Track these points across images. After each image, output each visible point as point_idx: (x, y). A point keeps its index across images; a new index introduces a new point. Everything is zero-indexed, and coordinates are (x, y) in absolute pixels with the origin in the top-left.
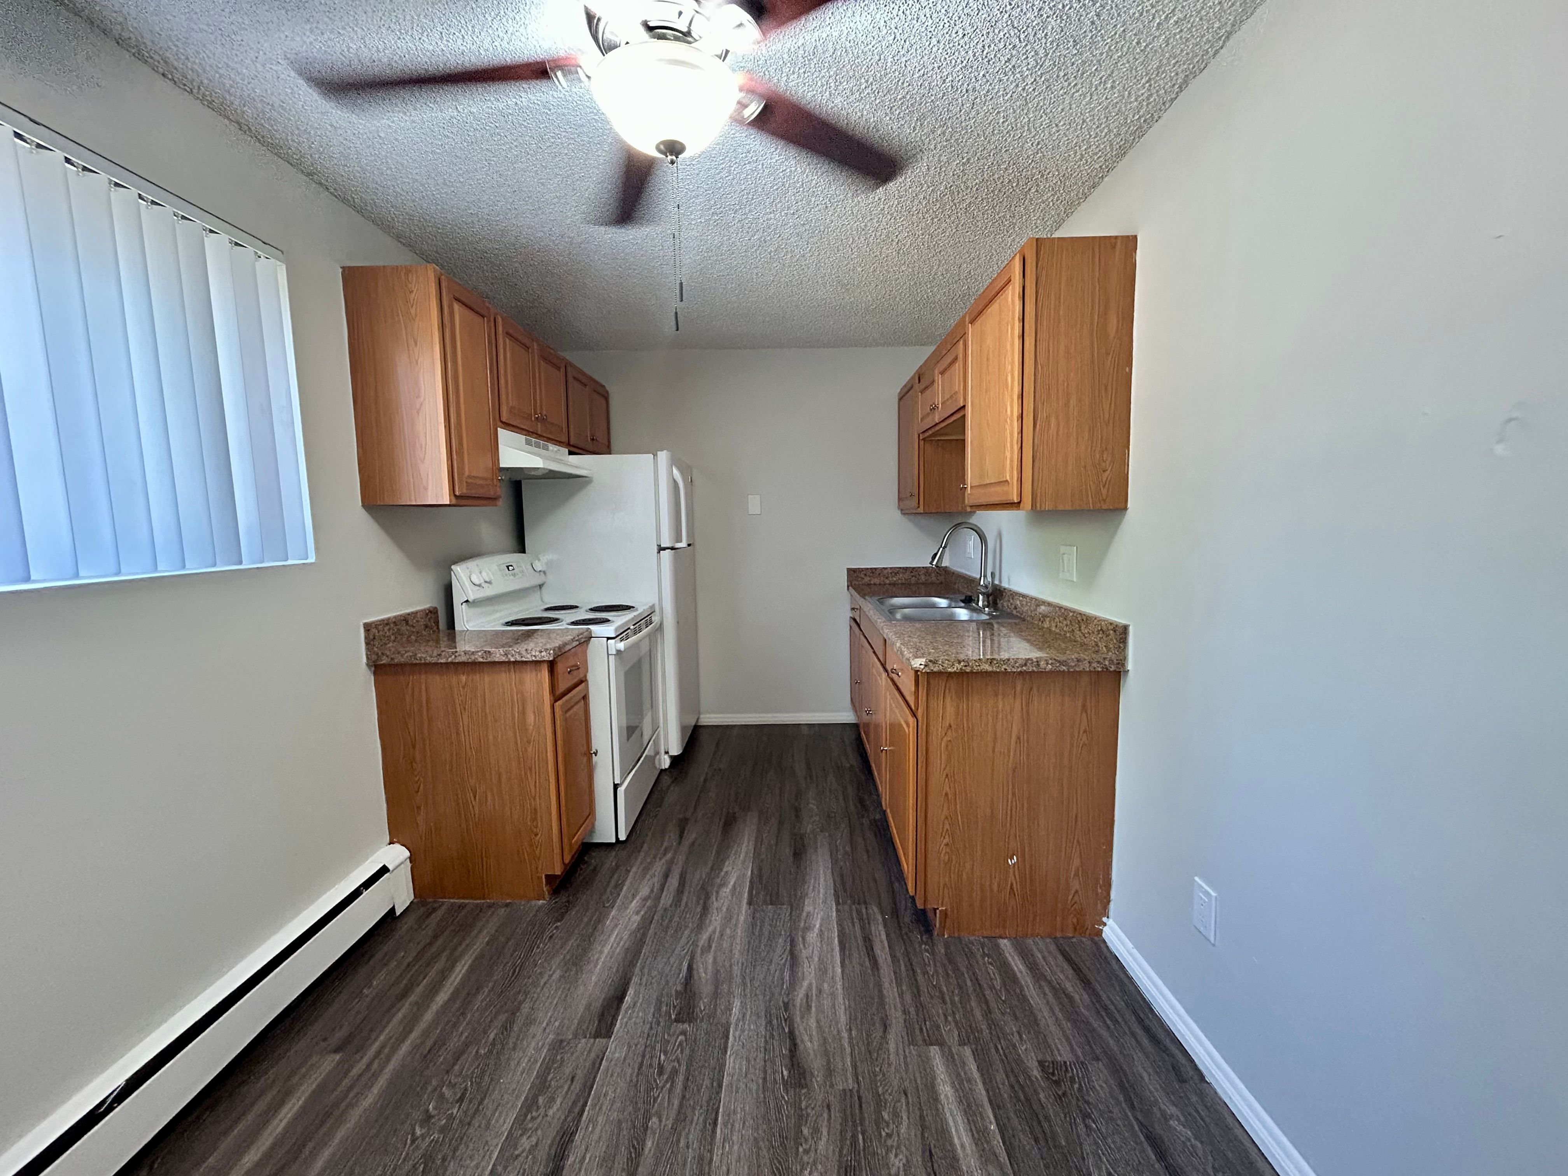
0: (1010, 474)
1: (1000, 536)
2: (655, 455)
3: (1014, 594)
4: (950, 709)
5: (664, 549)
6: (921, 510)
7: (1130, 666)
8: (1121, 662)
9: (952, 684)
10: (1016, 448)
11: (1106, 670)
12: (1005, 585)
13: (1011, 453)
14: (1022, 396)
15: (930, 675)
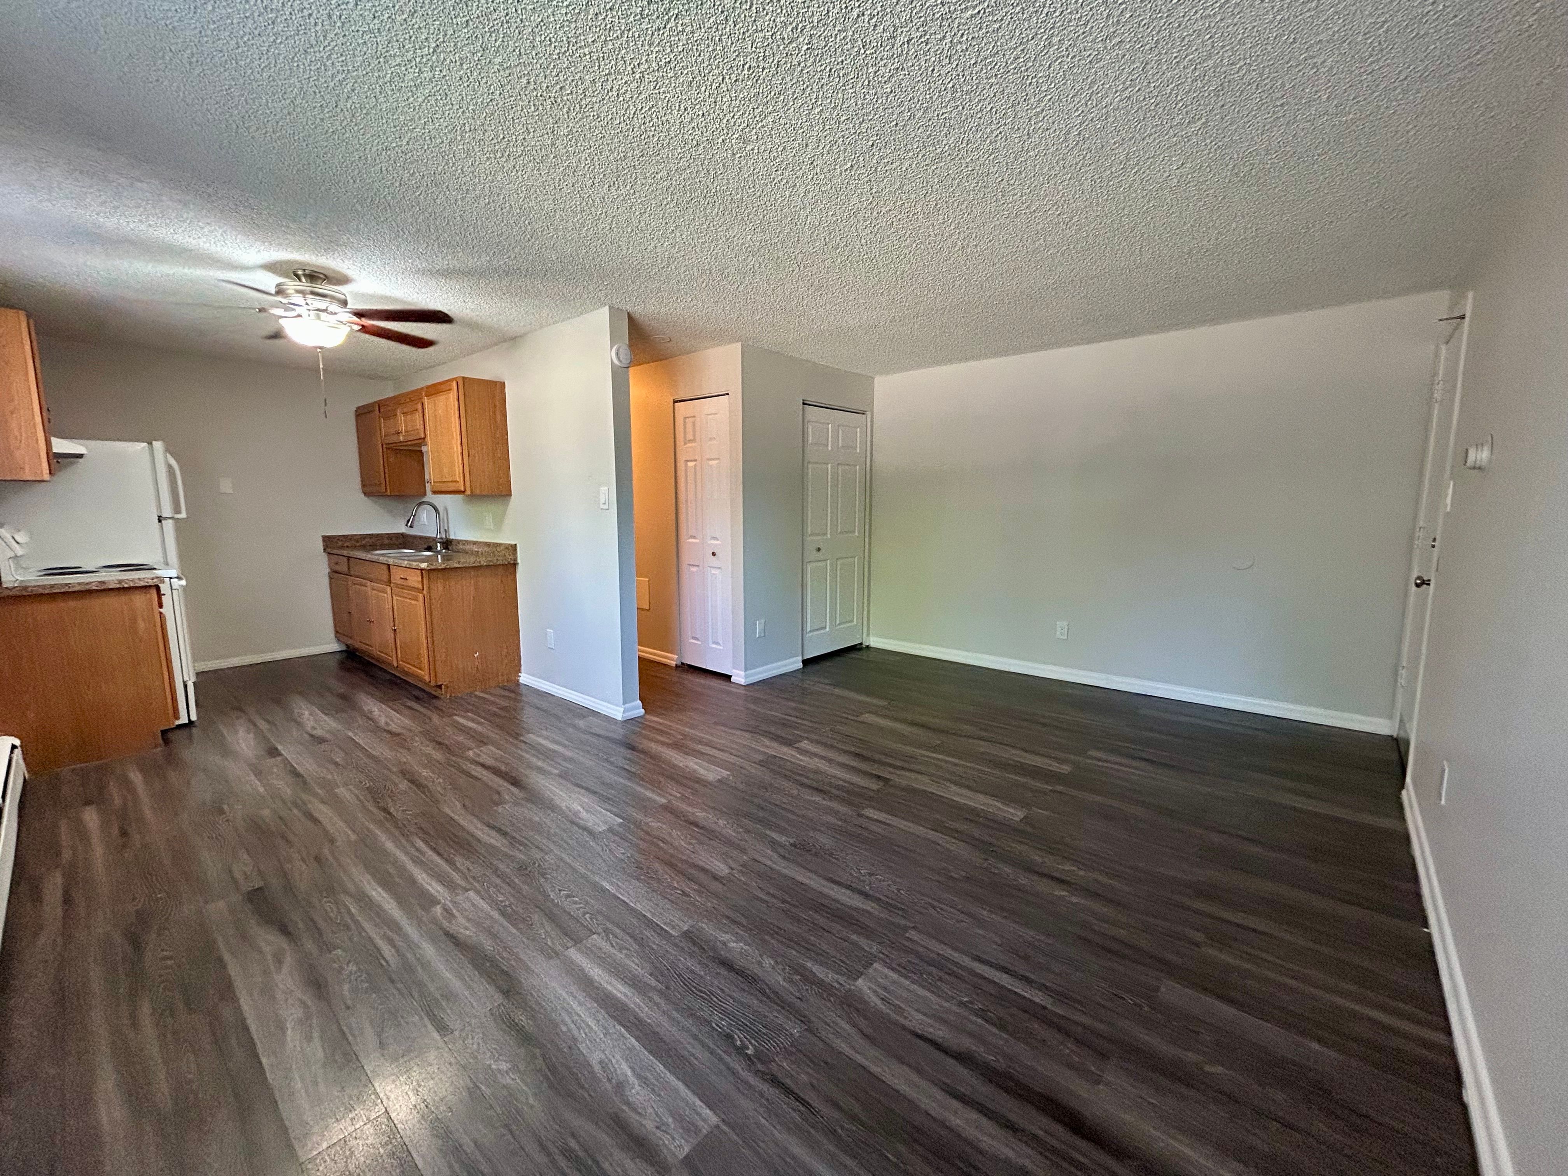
0: (458, 477)
1: (446, 510)
2: (150, 444)
3: (459, 542)
4: (441, 589)
5: (166, 518)
6: (388, 493)
7: (519, 561)
8: (516, 560)
9: (440, 575)
10: (461, 466)
11: (509, 563)
12: (452, 537)
13: (458, 469)
14: (461, 444)
15: (430, 571)
